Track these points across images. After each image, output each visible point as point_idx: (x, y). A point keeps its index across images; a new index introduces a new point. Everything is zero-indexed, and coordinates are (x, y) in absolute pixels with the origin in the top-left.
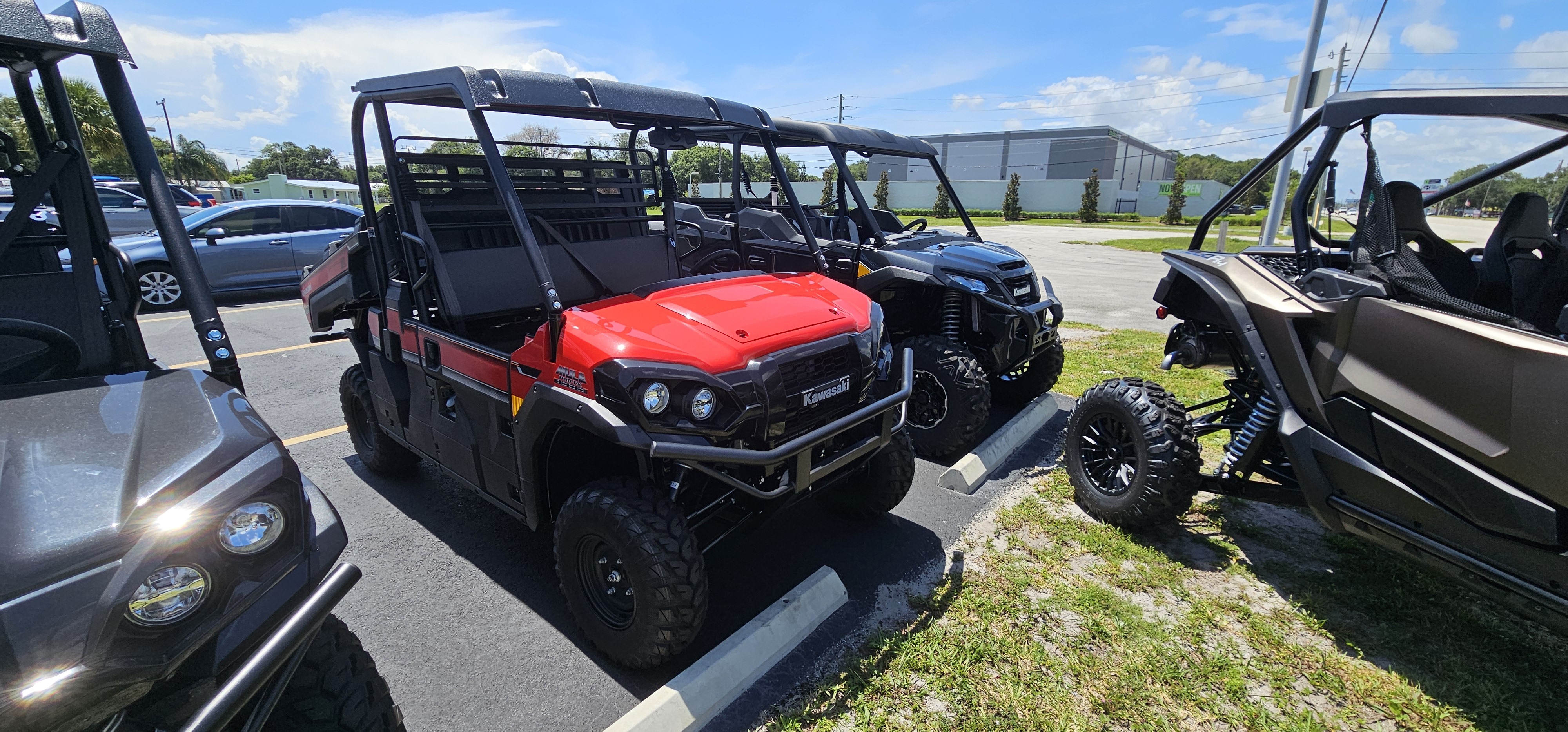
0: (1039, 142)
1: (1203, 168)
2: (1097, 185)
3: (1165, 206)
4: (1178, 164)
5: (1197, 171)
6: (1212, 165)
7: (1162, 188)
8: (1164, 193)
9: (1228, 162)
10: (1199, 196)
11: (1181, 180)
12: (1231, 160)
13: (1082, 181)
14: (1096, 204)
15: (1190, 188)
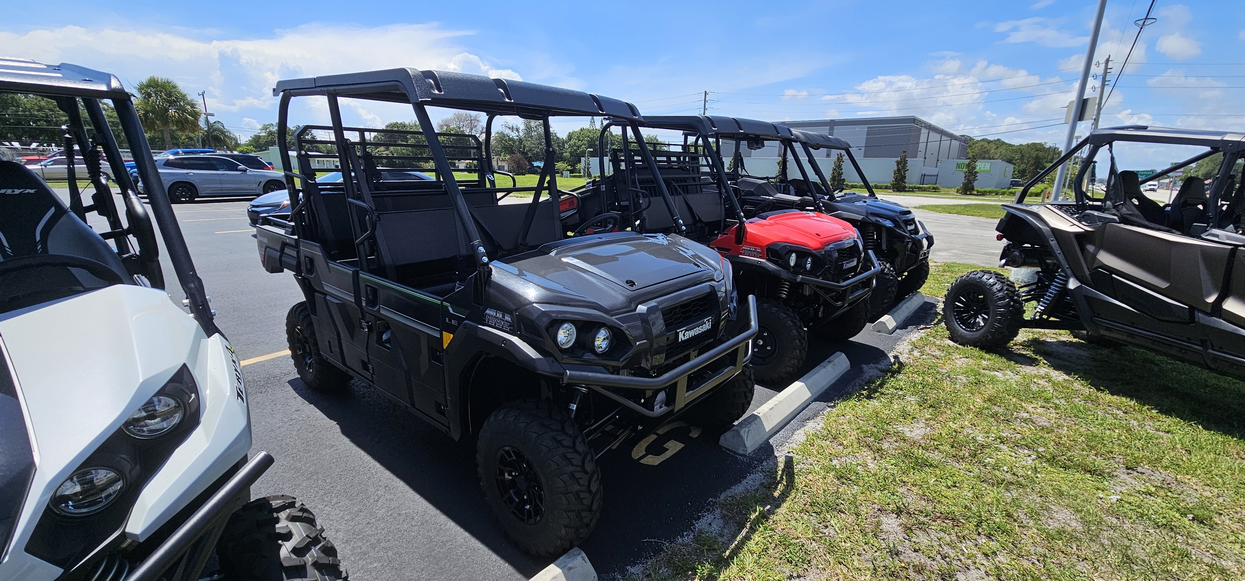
0: (858, 128)
1: (990, 150)
2: (906, 162)
3: (960, 179)
4: (970, 146)
5: (985, 152)
6: (997, 147)
7: (958, 166)
8: (960, 169)
9: (1010, 145)
10: (988, 172)
11: (974, 159)
12: (1013, 144)
13: (894, 159)
14: (905, 177)
15: (981, 166)
